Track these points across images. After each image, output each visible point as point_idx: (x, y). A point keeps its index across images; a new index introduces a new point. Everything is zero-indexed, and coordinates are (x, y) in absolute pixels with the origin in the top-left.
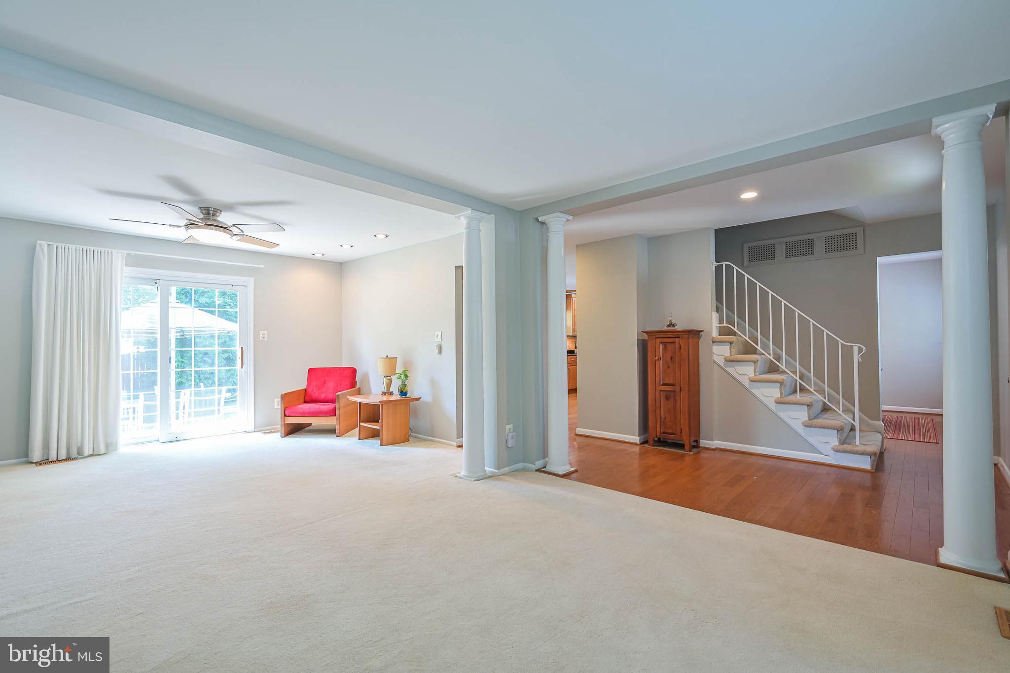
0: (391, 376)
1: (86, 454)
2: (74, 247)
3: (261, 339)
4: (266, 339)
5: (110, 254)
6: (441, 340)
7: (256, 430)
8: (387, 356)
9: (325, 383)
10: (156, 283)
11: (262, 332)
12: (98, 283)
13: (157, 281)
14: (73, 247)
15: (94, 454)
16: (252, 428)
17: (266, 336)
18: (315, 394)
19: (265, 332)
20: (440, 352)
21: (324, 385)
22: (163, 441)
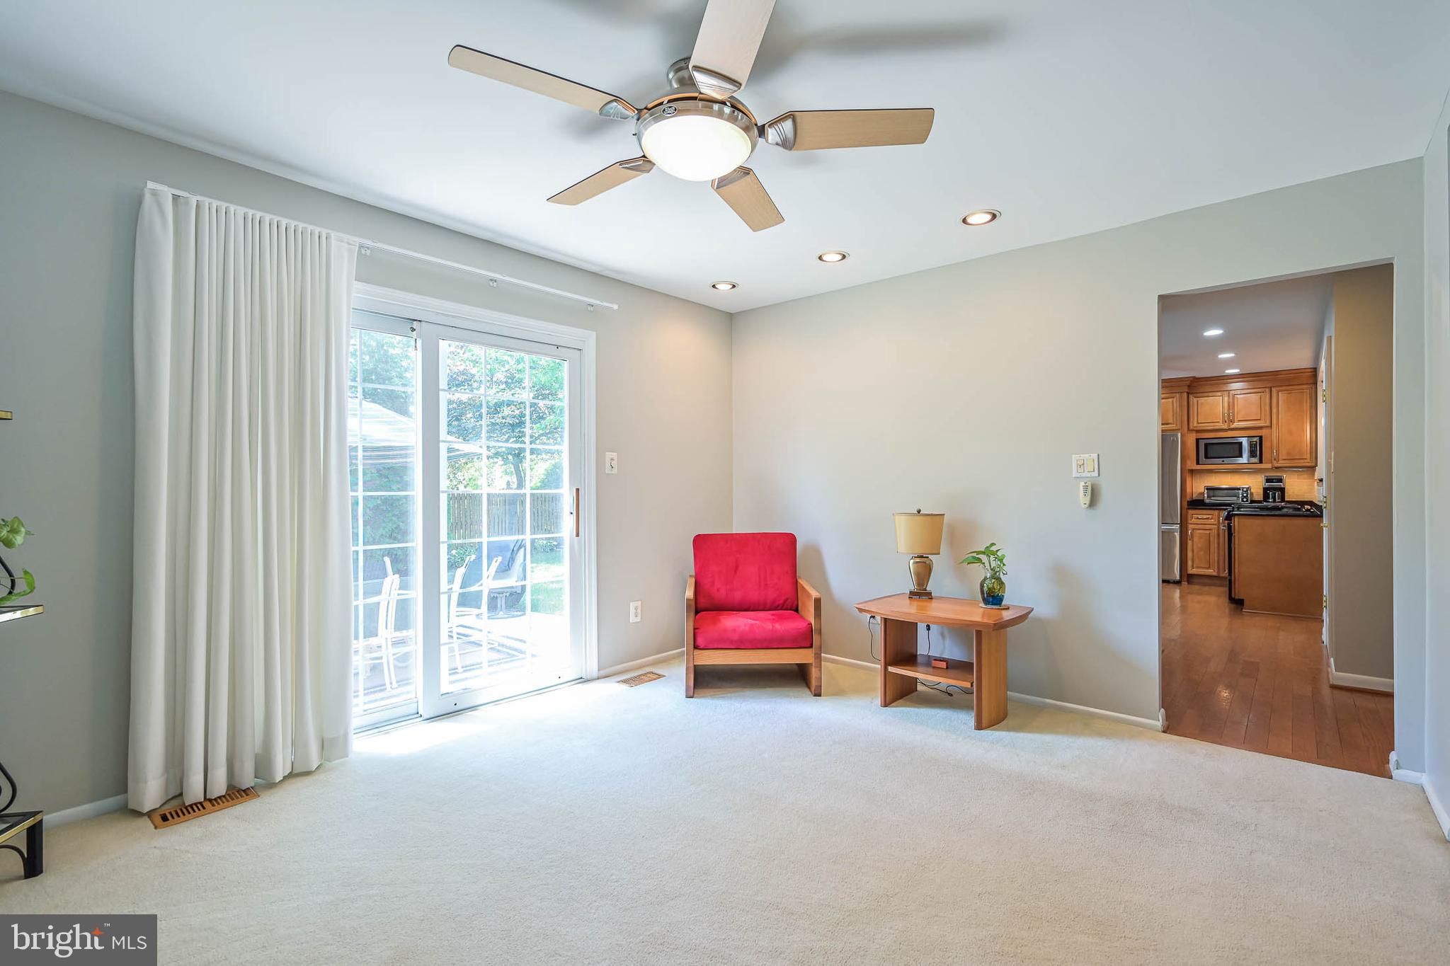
0: (930, 556)
1: (279, 778)
2: (241, 210)
3: (608, 471)
4: (615, 471)
5: (324, 239)
6: (1096, 474)
7: (603, 673)
8: (919, 511)
9: (737, 567)
10: (413, 330)
11: (609, 455)
12: (299, 312)
13: (415, 325)
14: (238, 211)
15: (295, 772)
16: (592, 668)
17: (615, 463)
18: (720, 591)
19: (614, 455)
20: (1093, 504)
21: (736, 572)
22: (428, 717)
